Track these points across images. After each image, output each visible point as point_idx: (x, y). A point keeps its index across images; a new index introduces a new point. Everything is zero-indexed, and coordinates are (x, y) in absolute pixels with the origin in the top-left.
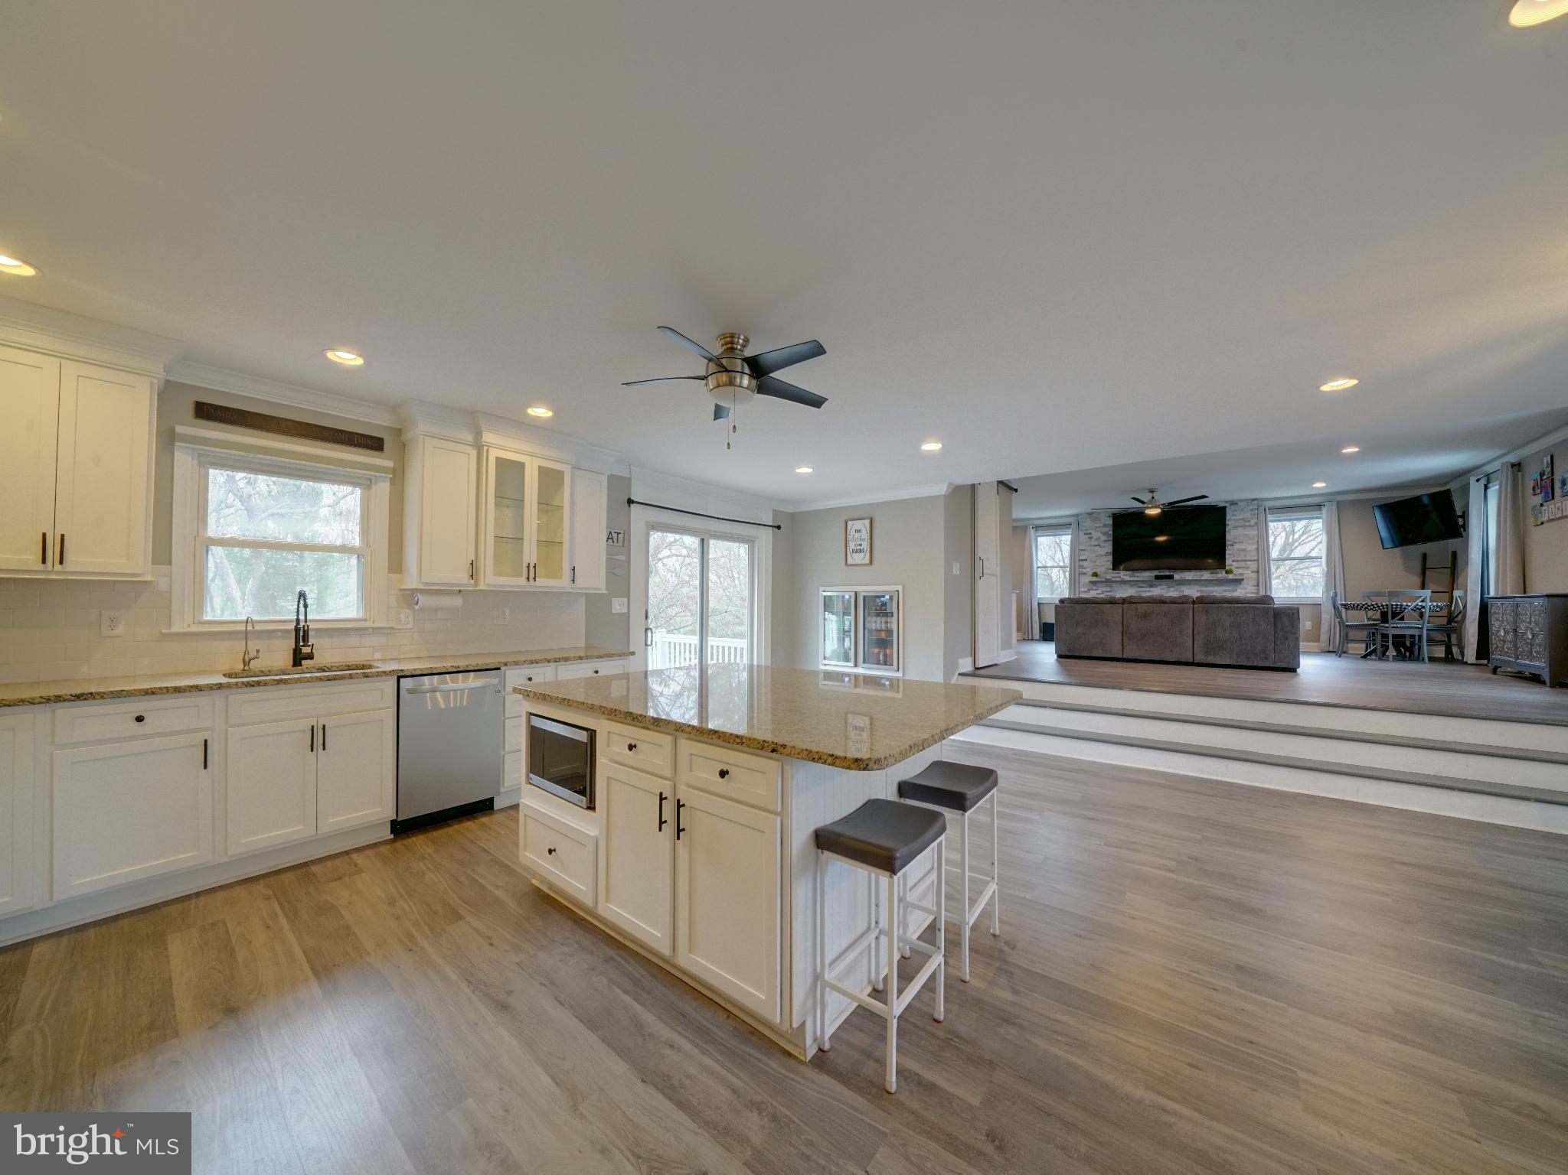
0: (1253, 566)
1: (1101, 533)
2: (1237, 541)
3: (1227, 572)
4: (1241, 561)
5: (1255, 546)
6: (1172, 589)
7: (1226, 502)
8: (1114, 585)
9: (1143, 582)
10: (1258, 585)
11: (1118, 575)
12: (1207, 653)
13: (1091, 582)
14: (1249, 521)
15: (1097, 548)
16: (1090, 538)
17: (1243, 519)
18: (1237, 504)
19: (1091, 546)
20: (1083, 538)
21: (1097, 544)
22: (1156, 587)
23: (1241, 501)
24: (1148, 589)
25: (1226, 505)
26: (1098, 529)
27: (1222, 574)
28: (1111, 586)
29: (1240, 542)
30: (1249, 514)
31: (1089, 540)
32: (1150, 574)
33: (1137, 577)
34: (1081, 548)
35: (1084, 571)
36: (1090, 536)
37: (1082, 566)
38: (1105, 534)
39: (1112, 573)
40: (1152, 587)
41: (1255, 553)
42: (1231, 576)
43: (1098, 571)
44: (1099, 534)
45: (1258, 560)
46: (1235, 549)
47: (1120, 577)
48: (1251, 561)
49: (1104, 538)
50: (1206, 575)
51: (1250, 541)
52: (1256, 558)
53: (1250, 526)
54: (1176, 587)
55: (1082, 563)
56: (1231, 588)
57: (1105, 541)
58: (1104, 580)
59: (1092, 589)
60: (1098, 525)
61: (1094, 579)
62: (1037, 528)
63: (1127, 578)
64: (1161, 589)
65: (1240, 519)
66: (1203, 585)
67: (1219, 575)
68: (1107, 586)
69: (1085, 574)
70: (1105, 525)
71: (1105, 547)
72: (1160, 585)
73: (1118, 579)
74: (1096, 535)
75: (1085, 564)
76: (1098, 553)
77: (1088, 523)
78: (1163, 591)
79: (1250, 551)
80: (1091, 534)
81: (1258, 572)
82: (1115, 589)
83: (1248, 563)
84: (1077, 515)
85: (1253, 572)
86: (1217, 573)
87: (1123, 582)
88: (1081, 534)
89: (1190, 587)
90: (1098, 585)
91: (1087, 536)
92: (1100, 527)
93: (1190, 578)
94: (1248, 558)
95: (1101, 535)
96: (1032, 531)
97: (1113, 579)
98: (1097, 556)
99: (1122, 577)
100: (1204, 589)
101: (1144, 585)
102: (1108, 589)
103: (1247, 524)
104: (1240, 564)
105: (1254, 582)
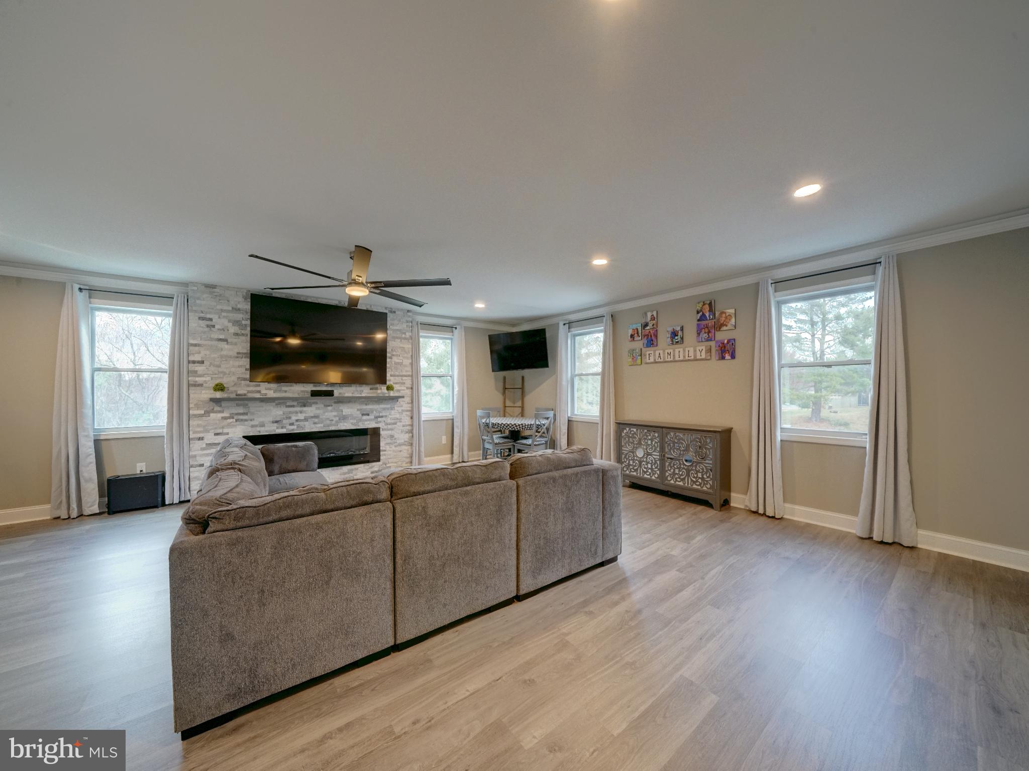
0: (408, 382)
1: (229, 321)
2: (394, 353)
3: (389, 388)
4: (398, 376)
5: (410, 361)
6: (330, 408)
7: (386, 308)
8: (250, 404)
9: (293, 399)
10: (412, 402)
11: (258, 389)
12: (536, 572)
13: (212, 400)
14: (405, 333)
15: (223, 345)
16: (208, 326)
17: (400, 330)
18: (395, 312)
19: (211, 339)
20: (195, 324)
21: (222, 337)
22: (311, 406)
23: (398, 310)
24: (298, 409)
25: (385, 311)
26: (224, 314)
27: (384, 389)
28: (245, 406)
29: (397, 355)
30: (405, 326)
31: (207, 329)
32: (303, 389)
33: (286, 392)
34: (192, 342)
35: (199, 380)
36: (209, 323)
37: (196, 372)
38: (236, 323)
39: (248, 386)
40: (305, 406)
41: (409, 369)
42: (392, 394)
43: (226, 381)
44: (225, 322)
45: (412, 376)
46: (393, 363)
47: (259, 392)
48: (406, 376)
49: (233, 329)
50: (365, 391)
51: (406, 355)
52: (410, 373)
53: (405, 339)
54: (335, 405)
55: (192, 367)
56: (389, 406)
57: (236, 334)
58: (233, 396)
59: (213, 411)
60: (225, 308)
61: (218, 395)
62: (92, 291)
63: (271, 394)
64: (318, 409)
65: (398, 330)
66: (362, 403)
67: (379, 391)
68: (238, 405)
69: (201, 385)
70: (236, 310)
71: (236, 344)
72: (314, 403)
73: (258, 396)
74: (220, 322)
75: (200, 369)
76: (224, 353)
77: (205, 301)
78: (318, 412)
79: (405, 366)
80: (211, 320)
81: (412, 388)
82: (252, 410)
83: (404, 378)
84: (185, 284)
85: (407, 388)
86: (377, 389)
87: (265, 400)
88: (193, 317)
89: (350, 405)
90: (224, 404)
91: (203, 323)
92: (228, 311)
93: (350, 395)
94: (404, 373)
95: (230, 325)
96: (81, 297)
97: (250, 395)
98: (222, 357)
99: (264, 392)
100: (364, 407)
101: (295, 403)
102: (241, 410)
103: (403, 336)
104: (398, 379)
105: (408, 399)
